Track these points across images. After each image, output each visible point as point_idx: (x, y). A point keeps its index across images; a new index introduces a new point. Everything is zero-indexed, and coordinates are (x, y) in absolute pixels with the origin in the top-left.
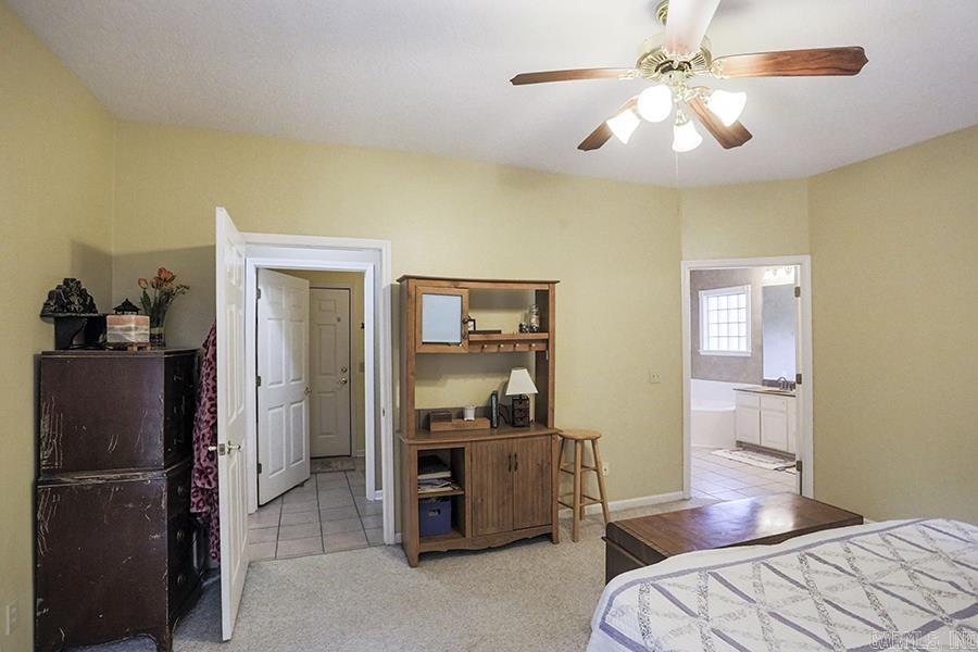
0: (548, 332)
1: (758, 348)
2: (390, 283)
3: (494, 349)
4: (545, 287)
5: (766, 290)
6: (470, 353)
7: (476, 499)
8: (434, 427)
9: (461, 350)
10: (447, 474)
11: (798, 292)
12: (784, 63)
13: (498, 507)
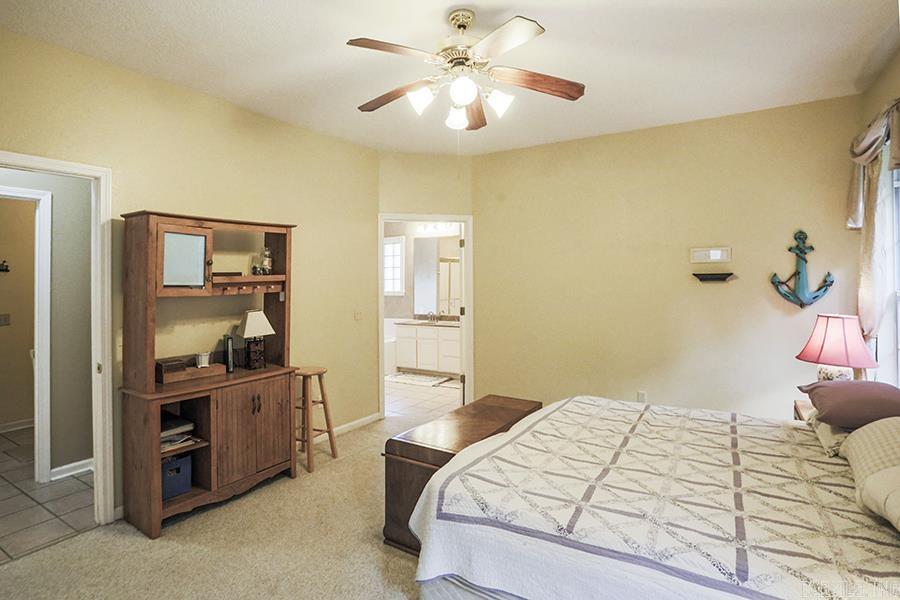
0: (285, 274)
1: (410, 287)
2: (110, 217)
3: (233, 291)
4: (283, 231)
5: (417, 240)
6: (213, 296)
7: (221, 447)
8: (168, 378)
9: (204, 293)
10: (189, 427)
11: (462, 243)
12: (538, 82)
13: (242, 453)
